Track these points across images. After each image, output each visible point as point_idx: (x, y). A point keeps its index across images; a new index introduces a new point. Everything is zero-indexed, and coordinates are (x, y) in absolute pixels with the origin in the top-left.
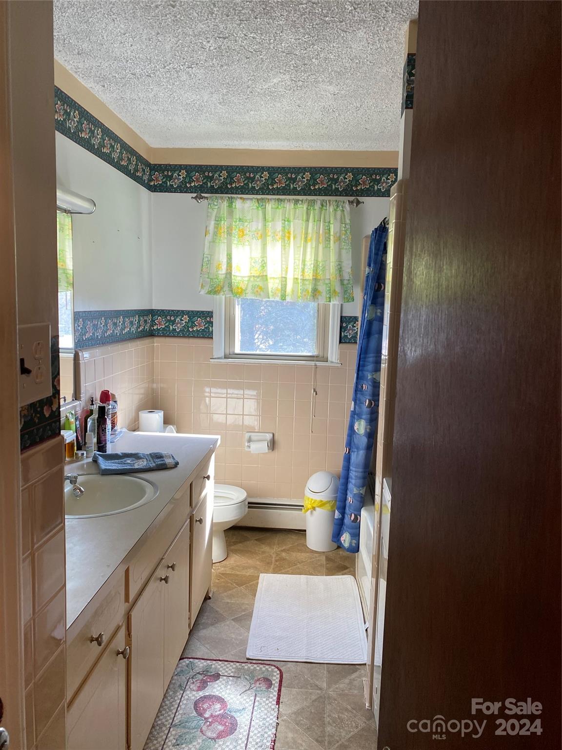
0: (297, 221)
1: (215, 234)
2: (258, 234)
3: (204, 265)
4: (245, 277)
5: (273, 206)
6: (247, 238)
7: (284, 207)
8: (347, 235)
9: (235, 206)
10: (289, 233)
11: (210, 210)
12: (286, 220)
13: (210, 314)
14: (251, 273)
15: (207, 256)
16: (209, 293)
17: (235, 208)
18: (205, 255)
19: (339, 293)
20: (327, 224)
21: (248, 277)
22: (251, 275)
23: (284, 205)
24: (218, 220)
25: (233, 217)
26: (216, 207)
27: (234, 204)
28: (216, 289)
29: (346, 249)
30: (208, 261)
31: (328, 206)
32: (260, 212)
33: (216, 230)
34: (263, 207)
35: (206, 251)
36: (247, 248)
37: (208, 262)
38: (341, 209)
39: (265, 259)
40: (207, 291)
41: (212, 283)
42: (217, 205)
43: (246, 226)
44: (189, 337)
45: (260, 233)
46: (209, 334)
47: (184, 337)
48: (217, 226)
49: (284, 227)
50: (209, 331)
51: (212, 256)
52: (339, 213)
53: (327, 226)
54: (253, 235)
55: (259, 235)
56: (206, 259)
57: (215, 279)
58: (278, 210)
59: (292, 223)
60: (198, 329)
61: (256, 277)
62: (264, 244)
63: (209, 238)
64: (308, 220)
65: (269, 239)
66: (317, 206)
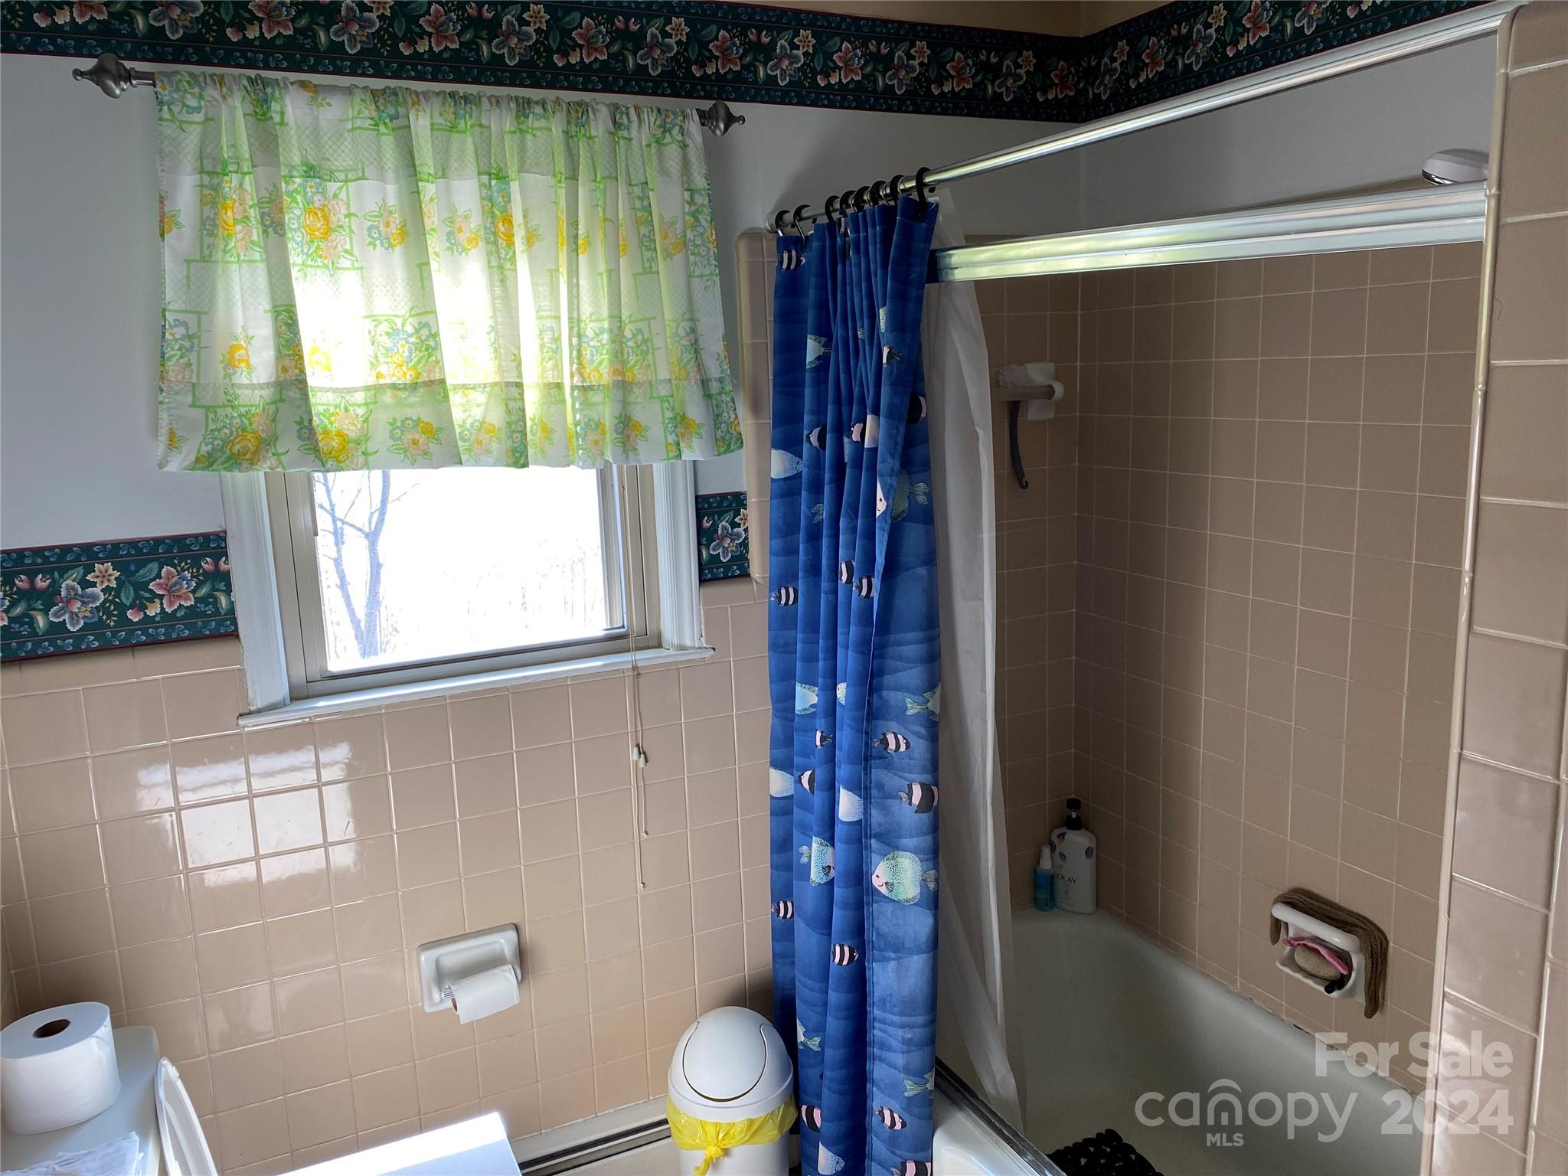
0: (532, 178)
1: (209, 227)
2: (387, 225)
3: (169, 353)
4: (355, 390)
5: (440, 120)
6: (342, 241)
7: (481, 126)
8: (701, 230)
9: (282, 114)
10: (508, 220)
11: (169, 130)
12: (494, 175)
13: (214, 545)
14: (379, 376)
15: (181, 317)
16: (206, 461)
17: (282, 123)
18: (170, 317)
19: (700, 426)
20: (637, 190)
21: (367, 388)
22: (382, 381)
23: (479, 116)
24: (212, 170)
25: (277, 156)
26: (199, 117)
27: (275, 106)
28: (237, 448)
29: (701, 276)
30: (189, 337)
31: (635, 125)
32: (388, 142)
33: (208, 211)
34: (397, 123)
35: (174, 297)
36: (350, 279)
37: (187, 344)
38: (680, 138)
39: (429, 318)
40: (193, 457)
41: (212, 426)
42: (198, 109)
43: (335, 196)
44: (130, 647)
45: (396, 220)
46: (220, 623)
47: (106, 649)
48: (211, 198)
49: (491, 200)
50: (217, 612)
51: (203, 317)
52: (673, 151)
53: (639, 198)
54: (370, 229)
55: (394, 229)
56: (179, 332)
57: (224, 406)
58: (455, 137)
59: (515, 187)
60: (168, 610)
61: (404, 387)
62: (420, 266)
63: (179, 242)
64: (573, 176)
65: (435, 244)
66: (599, 125)
